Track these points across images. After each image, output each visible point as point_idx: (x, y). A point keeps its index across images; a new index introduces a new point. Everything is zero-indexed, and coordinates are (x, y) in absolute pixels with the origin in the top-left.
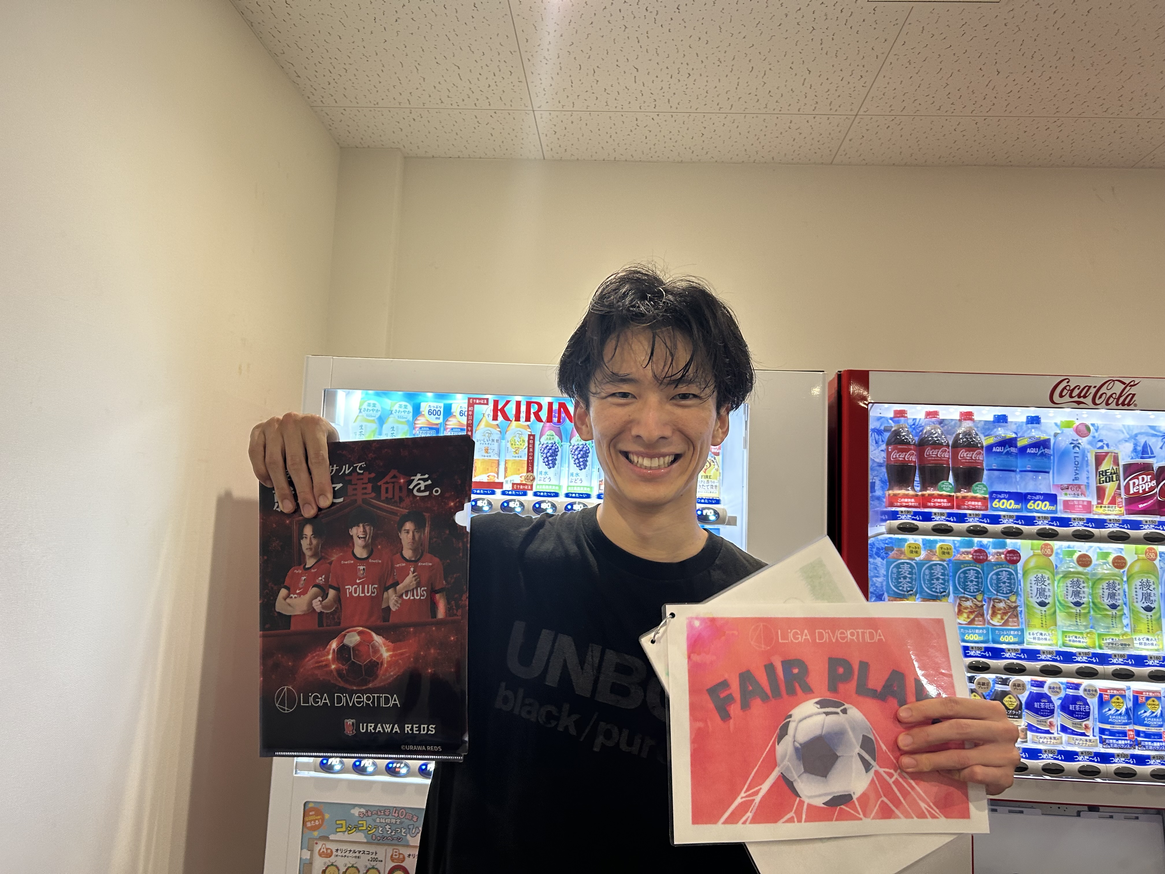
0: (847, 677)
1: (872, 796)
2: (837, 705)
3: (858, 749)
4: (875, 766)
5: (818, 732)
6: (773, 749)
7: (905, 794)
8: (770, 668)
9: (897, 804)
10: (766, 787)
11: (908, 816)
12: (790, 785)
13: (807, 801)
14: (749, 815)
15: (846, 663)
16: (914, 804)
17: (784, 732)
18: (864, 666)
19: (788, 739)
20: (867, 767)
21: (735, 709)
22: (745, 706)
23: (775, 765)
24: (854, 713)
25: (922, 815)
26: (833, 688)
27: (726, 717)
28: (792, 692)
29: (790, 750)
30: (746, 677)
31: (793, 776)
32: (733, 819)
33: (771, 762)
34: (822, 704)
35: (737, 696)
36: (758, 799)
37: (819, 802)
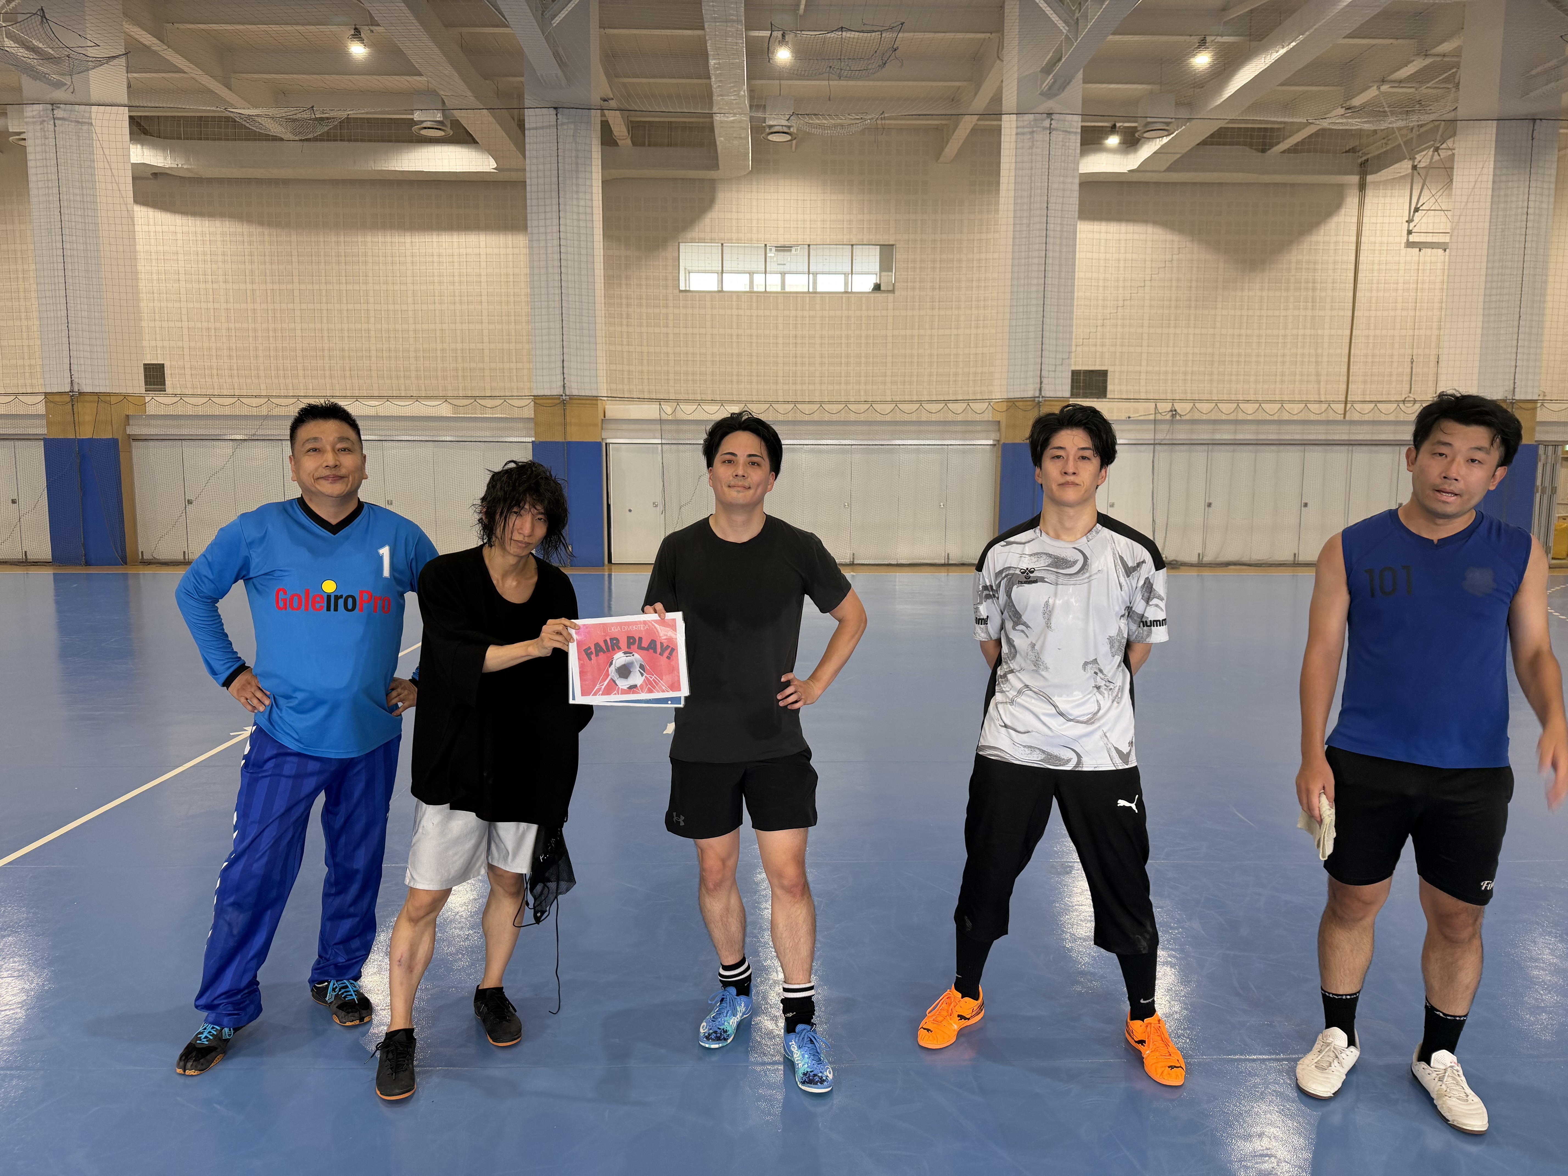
0: (634, 643)
1: (645, 686)
2: (631, 653)
3: (638, 669)
4: (645, 674)
5: (623, 663)
6: (608, 670)
7: (657, 684)
8: (605, 641)
9: (654, 687)
10: (606, 683)
11: (658, 692)
12: (614, 682)
13: (621, 687)
14: (601, 692)
15: (633, 638)
16: (660, 687)
17: (611, 664)
18: (640, 639)
19: (613, 666)
20: (642, 675)
21: (593, 656)
22: (597, 655)
23: (609, 675)
24: (637, 656)
25: (663, 691)
26: (629, 647)
27: (590, 659)
28: (613, 649)
29: (614, 669)
30: (597, 645)
31: (615, 678)
32: (595, 694)
33: (607, 675)
34: (625, 653)
35: (594, 652)
36: (603, 687)
37: (625, 688)
